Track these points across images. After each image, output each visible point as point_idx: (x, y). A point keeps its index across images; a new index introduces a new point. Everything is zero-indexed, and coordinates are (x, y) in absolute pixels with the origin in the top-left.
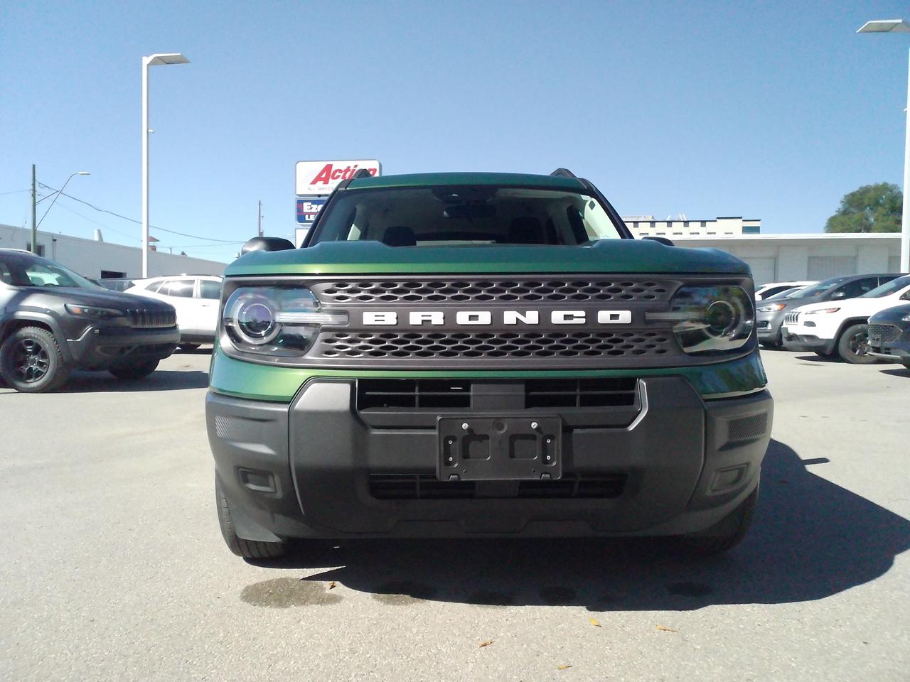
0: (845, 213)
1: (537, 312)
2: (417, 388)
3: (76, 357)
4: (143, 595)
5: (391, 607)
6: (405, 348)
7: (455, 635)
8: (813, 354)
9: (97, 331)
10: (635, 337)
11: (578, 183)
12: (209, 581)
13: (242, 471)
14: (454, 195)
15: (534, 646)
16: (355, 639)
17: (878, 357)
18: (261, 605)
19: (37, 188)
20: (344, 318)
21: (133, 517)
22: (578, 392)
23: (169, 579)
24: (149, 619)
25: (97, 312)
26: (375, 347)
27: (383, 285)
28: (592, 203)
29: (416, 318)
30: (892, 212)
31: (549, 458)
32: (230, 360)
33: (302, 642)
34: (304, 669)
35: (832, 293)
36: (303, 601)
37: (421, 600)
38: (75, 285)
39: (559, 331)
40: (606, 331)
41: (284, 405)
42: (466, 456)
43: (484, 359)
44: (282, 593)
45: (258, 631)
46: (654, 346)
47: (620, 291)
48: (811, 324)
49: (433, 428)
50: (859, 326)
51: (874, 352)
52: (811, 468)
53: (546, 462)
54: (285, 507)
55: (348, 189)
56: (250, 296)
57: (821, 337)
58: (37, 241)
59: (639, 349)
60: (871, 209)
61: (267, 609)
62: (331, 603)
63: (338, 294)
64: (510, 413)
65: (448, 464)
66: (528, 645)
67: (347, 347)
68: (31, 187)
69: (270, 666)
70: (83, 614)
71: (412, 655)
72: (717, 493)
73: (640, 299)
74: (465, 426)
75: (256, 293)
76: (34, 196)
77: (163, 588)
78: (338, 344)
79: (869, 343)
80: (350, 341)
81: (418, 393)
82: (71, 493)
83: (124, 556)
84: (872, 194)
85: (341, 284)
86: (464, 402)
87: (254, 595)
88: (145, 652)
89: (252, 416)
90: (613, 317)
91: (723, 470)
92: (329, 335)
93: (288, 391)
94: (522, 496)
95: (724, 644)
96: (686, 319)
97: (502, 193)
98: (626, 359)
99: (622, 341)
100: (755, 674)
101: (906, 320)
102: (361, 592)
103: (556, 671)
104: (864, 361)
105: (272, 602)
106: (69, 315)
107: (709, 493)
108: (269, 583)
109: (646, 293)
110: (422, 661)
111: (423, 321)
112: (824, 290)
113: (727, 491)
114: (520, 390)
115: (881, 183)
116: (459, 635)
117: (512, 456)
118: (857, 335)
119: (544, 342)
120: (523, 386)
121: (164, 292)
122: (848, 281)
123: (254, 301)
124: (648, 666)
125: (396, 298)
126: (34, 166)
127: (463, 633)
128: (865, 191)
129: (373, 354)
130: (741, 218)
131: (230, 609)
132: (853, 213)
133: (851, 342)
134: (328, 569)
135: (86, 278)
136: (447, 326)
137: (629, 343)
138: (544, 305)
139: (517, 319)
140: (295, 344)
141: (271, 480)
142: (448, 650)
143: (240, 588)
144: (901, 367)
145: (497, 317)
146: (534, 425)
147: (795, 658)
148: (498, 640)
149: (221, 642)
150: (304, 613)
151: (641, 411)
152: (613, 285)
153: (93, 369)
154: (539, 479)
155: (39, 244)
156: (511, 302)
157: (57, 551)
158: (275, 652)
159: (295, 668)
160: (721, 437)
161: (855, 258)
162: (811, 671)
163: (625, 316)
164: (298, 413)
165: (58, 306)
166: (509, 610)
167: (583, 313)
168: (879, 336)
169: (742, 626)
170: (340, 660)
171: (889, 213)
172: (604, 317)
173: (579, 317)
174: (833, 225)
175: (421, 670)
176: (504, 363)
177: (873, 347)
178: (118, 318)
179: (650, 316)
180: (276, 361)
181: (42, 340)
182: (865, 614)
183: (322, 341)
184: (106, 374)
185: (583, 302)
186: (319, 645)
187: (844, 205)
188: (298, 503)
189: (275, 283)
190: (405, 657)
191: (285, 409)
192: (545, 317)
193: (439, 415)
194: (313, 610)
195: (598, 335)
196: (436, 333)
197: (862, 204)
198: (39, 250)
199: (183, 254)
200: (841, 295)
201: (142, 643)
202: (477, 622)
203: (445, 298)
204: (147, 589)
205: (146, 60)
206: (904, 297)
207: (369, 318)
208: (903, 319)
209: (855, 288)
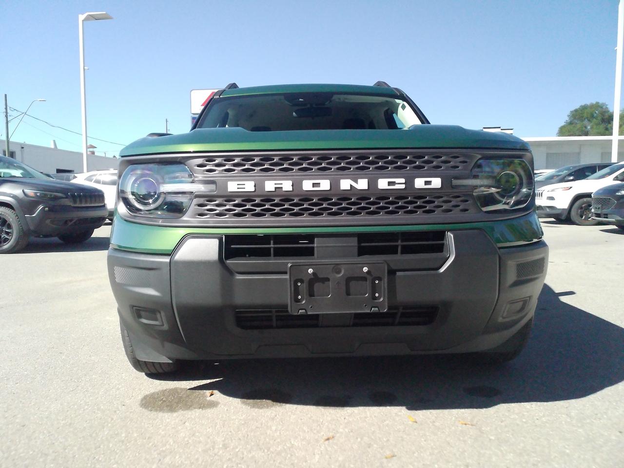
0: (571, 123)
1: (367, 180)
2: (272, 242)
3: (32, 228)
4: (65, 404)
5: (257, 410)
6: (262, 210)
7: (305, 432)
8: (553, 219)
9: (47, 209)
10: (444, 199)
11: (393, 90)
12: (118, 392)
13: (136, 309)
14: (300, 100)
15: (366, 439)
16: (228, 436)
17: (599, 220)
18: (156, 410)
19: (9, 111)
20: (213, 187)
21: (64, 343)
22: (399, 243)
23: (87, 391)
24: (68, 424)
25: (46, 195)
26: (238, 210)
27: (243, 160)
28: (403, 104)
29: (270, 186)
30: (602, 122)
31: (377, 295)
32: (125, 222)
33: (186, 439)
34: (186, 462)
35: (565, 177)
36: (188, 407)
37: (279, 404)
38: (32, 177)
39: (384, 196)
40: (421, 194)
41: (166, 257)
42: (311, 294)
43: (324, 218)
44: (173, 400)
45: (152, 431)
46: (458, 206)
47: (432, 162)
48: (552, 198)
49: (285, 273)
50: (585, 200)
51: (596, 217)
52: (563, 299)
53: (375, 298)
54: (171, 336)
55: (221, 97)
56: (139, 172)
57: (558, 208)
58: (10, 148)
59: (448, 208)
60: (589, 120)
61: (161, 414)
62: (210, 408)
63: (208, 168)
64: (346, 260)
65: (298, 301)
66: (362, 439)
67: (215, 210)
68: (5, 110)
69: (160, 460)
70: (17, 421)
71: (271, 449)
72: (507, 320)
73: (447, 169)
74: (310, 271)
75: (143, 169)
76: (6, 116)
77: (81, 398)
78: (208, 207)
79: (593, 210)
80: (218, 205)
81: (272, 246)
82: (20, 326)
83: (54, 373)
84: (589, 110)
85: (210, 159)
86: (309, 252)
87: (151, 402)
88: (62, 451)
89: (142, 265)
90: (427, 183)
91: (513, 302)
92: (201, 201)
93: (169, 246)
94: (355, 325)
95: (512, 435)
96: (483, 185)
97: (336, 98)
98: (438, 216)
99: (434, 202)
100: (539, 460)
101: (619, 194)
102: (233, 398)
103: (385, 460)
104: (588, 224)
105: (165, 408)
106: (25, 197)
107: (500, 320)
108: (164, 391)
109: (452, 164)
110: (279, 453)
111: (276, 188)
112: (560, 175)
113: (514, 318)
114: (354, 242)
115: (594, 103)
116: (308, 432)
117: (348, 294)
118: (583, 206)
119: (373, 203)
120: (356, 239)
121: (98, 182)
122: (575, 169)
123: (142, 175)
124: (455, 454)
125: (254, 170)
126: (6, 95)
127: (311, 430)
128: (584, 108)
129: (236, 215)
130: (500, 128)
131: (132, 414)
132: (576, 123)
133: (579, 211)
134: (208, 381)
135: (41, 173)
136: (296, 192)
137: (439, 204)
138: (372, 174)
139: (351, 185)
140: (175, 209)
141: (158, 316)
142: (300, 444)
143: (140, 397)
144: (615, 227)
145: (335, 184)
146: (365, 269)
147: (568, 446)
148: (338, 435)
149: (123, 442)
150: (189, 416)
151: (449, 256)
152: (426, 158)
153: (46, 236)
154: (369, 311)
155: (11, 151)
156: (346, 172)
157: (4, 371)
158: (164, 449)
159: (180, 462)
160: (511, 276)
161: (579, 154)
162: (582, 457)
163: (436, 183)
164: (177, 263)
165: (17, 191)
166: (346, 411)
167: (403, 180)
168: (600, 206)
169: (524, 420)
170: (215, 455)
171: (601, 122)
172: (419, 183)
173: (400, 183)
174: (562, 132)
175: (278, 461)
176: (341, 220)
177: (595, 214)
178: (62, 199)
179: (456, 182)
180: (160, 222)
181: (7, 216)
182: (616, 408)
183: (195, 205)
184: (56, 239)
185: (403, 171)
186: (200, 442)
187: (570, 118)
188: (180, 332)
189: (158, 160)
190: (266, 451)
191: (167, 260)
192: (372, 184)
193: (289, 262)
194: (196, 413)
195: (415, 198)
196: (286, 198)
197: (583, 117)
198: (12, 154)
199: (114, 157)
200: (572, 178)
201: (61, 443)
202: (321, 421)
203: (293, 169)
204: (69, 399)
205: (82, 17)
206: (616, 179)
207: (233, 187)
208: (617, 194)
209: (581, 173)
